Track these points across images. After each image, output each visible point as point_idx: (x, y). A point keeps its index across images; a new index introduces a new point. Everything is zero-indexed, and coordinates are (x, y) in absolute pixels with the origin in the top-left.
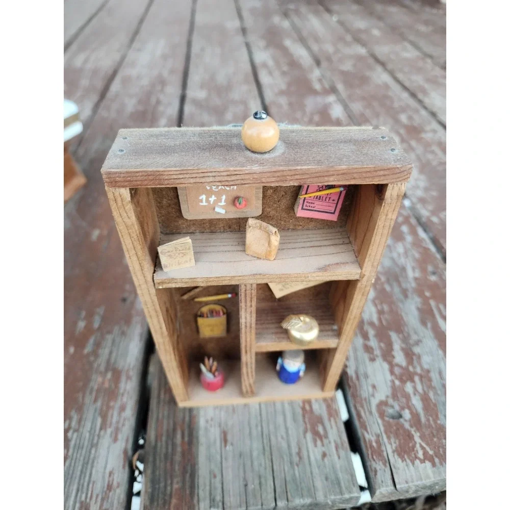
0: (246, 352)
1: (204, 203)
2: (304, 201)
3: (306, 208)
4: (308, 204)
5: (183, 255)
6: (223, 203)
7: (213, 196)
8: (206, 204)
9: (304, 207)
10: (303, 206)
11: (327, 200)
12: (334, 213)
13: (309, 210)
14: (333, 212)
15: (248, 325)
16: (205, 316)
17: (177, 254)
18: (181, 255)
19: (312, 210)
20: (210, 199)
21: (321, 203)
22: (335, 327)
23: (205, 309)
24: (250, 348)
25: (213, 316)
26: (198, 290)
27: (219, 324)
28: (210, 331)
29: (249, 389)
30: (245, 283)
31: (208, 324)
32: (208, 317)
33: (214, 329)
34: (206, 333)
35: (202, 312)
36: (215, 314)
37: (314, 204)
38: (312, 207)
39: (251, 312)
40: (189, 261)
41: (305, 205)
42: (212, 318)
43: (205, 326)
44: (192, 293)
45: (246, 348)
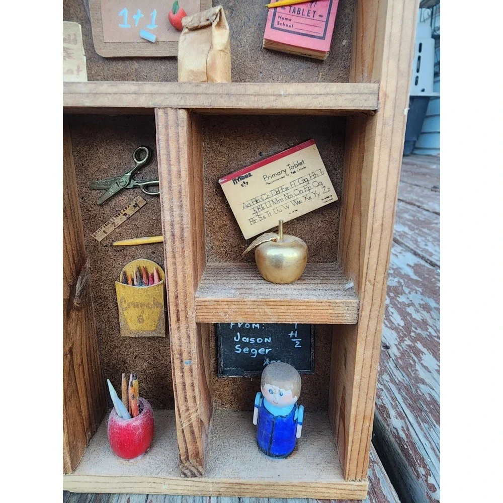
1: (126, 26)
2: (274, 15)
3: (279, 26)
4: (281, 21)
6: (154, 26)
7: (139, 11)
8: (129, 26)
9: (276, 25)
10: (273, 22)
11: (311, 15)
12: (323, 38)
13: (282, 30)
14: (322, 35)
16: (130, 281)
19: (288, 31)
20: (134, 17)
21: (301, 20)
22: (351, 284)
23: (131, 269)
24: (186, 307)
25: (141, 284)
26: (119, 221)
27: (152, 303)
28: (137, 319)
29: (189, 446)
30: (164, 104)
31: (132, 300)
32: (133, 285)
33: (144, 315)
34: (130, 324)
35: (125, 273)
36: (144, 280)
37: (290, 20)
38: (287, 26)
39: (180, 192)
40: (75, 72)
41: (276, 23)
42: (141, 287)
43: (128, 305)
44: (110, 229)
45: (177, 305)
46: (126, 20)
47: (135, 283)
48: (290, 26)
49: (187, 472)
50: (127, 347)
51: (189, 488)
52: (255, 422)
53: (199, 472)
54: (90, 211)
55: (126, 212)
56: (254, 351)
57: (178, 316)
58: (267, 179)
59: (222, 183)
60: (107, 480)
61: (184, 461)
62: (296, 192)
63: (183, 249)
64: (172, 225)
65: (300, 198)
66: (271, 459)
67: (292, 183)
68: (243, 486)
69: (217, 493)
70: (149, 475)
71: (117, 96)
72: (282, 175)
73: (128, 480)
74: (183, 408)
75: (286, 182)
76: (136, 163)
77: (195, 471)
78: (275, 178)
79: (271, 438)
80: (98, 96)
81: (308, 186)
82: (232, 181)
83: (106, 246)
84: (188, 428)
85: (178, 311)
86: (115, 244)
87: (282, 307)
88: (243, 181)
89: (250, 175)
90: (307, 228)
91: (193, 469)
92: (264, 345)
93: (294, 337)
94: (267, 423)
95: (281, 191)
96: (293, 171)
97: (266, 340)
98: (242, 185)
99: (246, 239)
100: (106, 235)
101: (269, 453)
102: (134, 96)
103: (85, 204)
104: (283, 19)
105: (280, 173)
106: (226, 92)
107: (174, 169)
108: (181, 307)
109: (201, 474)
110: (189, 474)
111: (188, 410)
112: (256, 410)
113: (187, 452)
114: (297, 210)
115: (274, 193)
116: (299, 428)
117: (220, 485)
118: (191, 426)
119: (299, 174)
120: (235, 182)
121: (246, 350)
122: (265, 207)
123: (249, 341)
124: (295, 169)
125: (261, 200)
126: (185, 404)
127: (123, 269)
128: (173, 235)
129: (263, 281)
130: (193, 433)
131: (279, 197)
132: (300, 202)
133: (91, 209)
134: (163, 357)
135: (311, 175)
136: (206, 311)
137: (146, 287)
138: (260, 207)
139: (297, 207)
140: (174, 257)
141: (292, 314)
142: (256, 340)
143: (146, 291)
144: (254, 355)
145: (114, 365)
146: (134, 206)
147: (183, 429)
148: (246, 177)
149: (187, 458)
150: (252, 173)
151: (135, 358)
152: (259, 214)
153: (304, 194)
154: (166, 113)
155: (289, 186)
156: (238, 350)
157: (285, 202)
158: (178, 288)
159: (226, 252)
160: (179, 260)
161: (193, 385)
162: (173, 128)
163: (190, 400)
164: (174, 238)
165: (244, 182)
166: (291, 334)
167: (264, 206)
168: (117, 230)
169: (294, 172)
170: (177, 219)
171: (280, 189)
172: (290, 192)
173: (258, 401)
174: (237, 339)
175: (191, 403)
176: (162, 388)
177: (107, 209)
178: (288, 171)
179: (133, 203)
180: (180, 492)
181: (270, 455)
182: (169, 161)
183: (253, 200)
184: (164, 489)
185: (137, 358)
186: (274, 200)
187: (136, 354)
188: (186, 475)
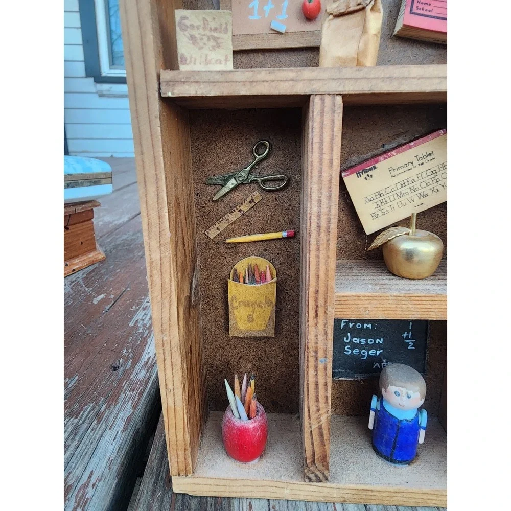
0: (317, 315)
1: (256, 17)
2: (413, 1)
3: (418, 11)
4: (421, 6)
5: (214, 44)
6: (284, 17)
7: (270, 2)
8: (259, 18)
9: (415, 10)
10: (412, 7)
13: (422, 15)
15: (323, 224)
16: (241, 280)
17: (205, 39)
18: (212, 43)
19: (427, 16)
20: (265, 8)
21: (441, 4)
23: (242, 266)
24: (326, 302)
25: (254, 281)
26: (233, 217)
27: (264, 301)
28: (246, 319)
29: (316, 449)
30: (322, 90)
31: (244, 299)
32: (244, 282)
33: (254, 314)
34: (239, 324)
35: (235, 271)
36: (257, 277)
37: (430, 5)
38: (426, 10)
39: (330, 182)
40: (223, 62)
41: (415, 7)
42: (252, 285)
43: (239, 304)
44: (223, 225)
45: (316, 300)
46: (256, 12)
47: (247, 281)
48: (429, 11)
49: (312, 476)
50: (233, 347)
51: (313, 494)
52: (371, 426)
53: (324, 476)
54: (204, 207)
55: (242, 208)
56: (364, 353)
57: (316, 312)
58: (392, 171)
59: (346, 176)
60: (228, 483)
61: (309, 465)
62: (424, 185)
63: (328, 241)
64: (319, 216)
65: (427, 191)
66: (393, 465)
67: (419, 175)
68: (370, 493)
69: (342, 500)
70: (271, 479)
71: (274, 84)
72: (408, 167)
73: (250, 483)
74: (313, 409)
75: (413, 174)
76: (255, 157)
77: (321, 476)
78: (401, 171)
79: (395, 443)
80: (254, 84)
81: (436, 178)
82: (355, 174)
83: (218, 243)
84: (317, 430)
85: (317, 306)
86: (228, 241)
87: (427, 303)
88: (367, 174)
89: (375, 168)
90: (428, 223)
91: (318, 473)
92: (375, 346)
93: (407, 338)
94: (390, 426)
95: (406, 184)
96: (421, 162)
97: (377, 341)
98: (366, 178)
99: (368, 234)
100: (219, 232)
101: (391, 458)
102: (291, 82)
103: (200, 201)
104: (422, 3)
105: (407, 165)
106: (388, 76)
107: (326, 157)
108: (321, 302)
109: (327, 479)
110: (314, 478)
111: (318, 410)
112: (372, 414)
113: (314, 455)
114: (422, 204)
115: (399, 186)
116: (422, 433)
117: (345, 491)
118: (320, 428)
119: (427, 166)
120: (358, 174)
121: (356, 351)
122: (389, 201)
123: (360, 342)
124: (423, 161)
125: (385, 193)
126: (316, 404)
127: (234, 267)
128: (319, 227)
129: (392, 277)
130: (321, 435)
131: (404, 190)
132: (427, 195)
133: (205, 205)
134: (268, 358)
135: (441, 166)
136: (345, 306)
137: (259, 285)
138: (384, 201)
139: (423, 200)
140: (318, 249)
141: (436, 310)
142: (366, 341)
143: (257, 289)
144: (364, 356)
145: (217, 367)
146: (250, 202)
147: (311, 432)
148: (371, 169)
149: (313, 462)
150: (377, 165)
151: (239, 359)
152: (382, 208)
153: (431, 187)
154: (323, 100)
155: (416, 179)
156: (348, 351)
157: (411, 195)
158: (320, 282)
159: (341, 249)
160: (322, 253)
161: (326, 385)
162: (329, 115)
163: (321, 399)
164: (320, 230)
165: (368, 176)
166: (405, 335)
167: (387, 199)
168: (231, 227)
169: (422, 164)
170: (324, 210)
171: (406, 181)
172: (417, 185)
173: (374, 403)
174: (347, 339)
175: (322, 404)
176: (265, 390)
177: (221, 206)
178: (416, 163)
179: (249, 199)
180: (302, 498)
181: (392, 461)
182: (321, 149)
183: (377, 194)
184: (286, 493)
185: (242, 359)
186: (399, 194)
187: (240, 354)
188: (310, 480)
